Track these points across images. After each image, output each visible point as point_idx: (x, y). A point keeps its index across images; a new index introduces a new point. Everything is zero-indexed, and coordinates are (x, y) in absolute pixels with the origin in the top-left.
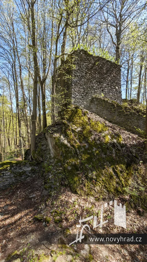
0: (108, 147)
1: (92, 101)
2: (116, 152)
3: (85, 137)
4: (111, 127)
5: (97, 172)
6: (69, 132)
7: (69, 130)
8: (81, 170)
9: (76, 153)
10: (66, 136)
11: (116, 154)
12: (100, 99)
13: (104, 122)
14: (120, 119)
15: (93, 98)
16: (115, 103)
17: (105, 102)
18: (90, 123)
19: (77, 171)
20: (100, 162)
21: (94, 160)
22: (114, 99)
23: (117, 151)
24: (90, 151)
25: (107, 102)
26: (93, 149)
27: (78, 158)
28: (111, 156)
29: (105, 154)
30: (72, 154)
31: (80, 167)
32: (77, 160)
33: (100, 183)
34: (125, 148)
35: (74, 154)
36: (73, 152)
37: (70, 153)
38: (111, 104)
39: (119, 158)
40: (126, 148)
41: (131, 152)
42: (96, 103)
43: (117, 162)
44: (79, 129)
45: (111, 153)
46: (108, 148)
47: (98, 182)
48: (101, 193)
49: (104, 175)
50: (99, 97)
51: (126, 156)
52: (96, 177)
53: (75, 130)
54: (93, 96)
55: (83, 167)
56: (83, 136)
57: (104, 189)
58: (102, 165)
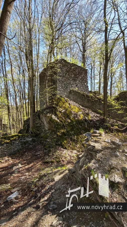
1: (70, 92)
2: (88, 125)
3: (68, 115)
4: (83, 109)
5: (77, 136)
6: (58, 113)
7: (58, 111)
9: (63, 125)
10: (56, 115)
12: (75, 91)
13: (79, 106)
14: (88, 105)
16: (85, 94)
17: (78, 93)
18: (70, 107)
19: (65, 136)
20: (78, 130)
21: (75, 129)
22: (84, 91)
23: (88, 124)
24: (71, 124)
25: (80, 93)
26: (74, 123)
27: (65, 129)
28: (85, 127)
29: (81, 126)
30: (61, 126)
31: (67, 134)
33: (79, 142)
34: (92, 122)
36: (61, 125)
37: (60, 126)
38: (83, 95)
39: (89, 128)
41: (96, 124)
42: (73, 94)
44: (64, 111)
45: (84, 125)
46: (82, 122)
47: (78, 142)
48: (81, 148)
50: (75, 90)
51: (93, 127)
52: (77, 139)
53: (61, 111)
54: (71, 89)
55: (68, 134)
56: (67, 115)
57: (82, 146)
58: (80, 132)
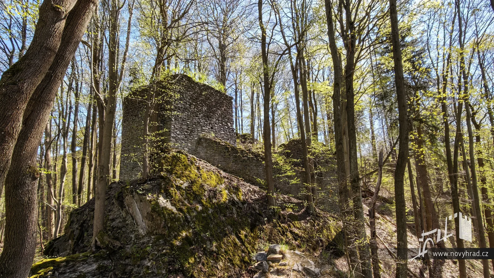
0: (227, 206)
1: (200, 141)
2: (237, 212)
4: (228, 178)
5: (217, 242)
6: (172, 190)
7: (172, 186)
8: (196, 243)
9: (186, 220)
10: (168, 195)
11: (237, 214)
12: (210, 140)
13: (219, 172)
14: (236, 167)
15: (200, 139)
16: (228, 145)
17: (216, 144)
18: (201, 175)
19: (190, 246)
20: (219, 227)
21: (212, 226)
22: (226, 139)
23: (238, 210)
24: (204, 214)
25: (219, 144)
26: (209, 210)
27: (189, 227)
28: (232, 217)
29: (224, 216)
30: (181, 221)
31: (194, 240)
32: (189, 230)
33: (223, 256)
34: (246, 205)
35: (184, 221)
36: (181, 219)
37: (178, 221)
38: (224, 147)
39: (241, 219)
40: (248, 204)
41: (254, 209)
42: (204, 145)
43: (240, 224)
44: (186, 185)
45: (231, 213)
46: (227, 208)
47: (220, 255)
48: (225, 269)
49: (227, 244)
50: (208, 137)
51: (249, 215)
52: (217, 249)
53: (181, 186)
54: (200, 136)
55: (197, 239)
56: (193, 193)
57: (228, 263)
58: (222, 230)
